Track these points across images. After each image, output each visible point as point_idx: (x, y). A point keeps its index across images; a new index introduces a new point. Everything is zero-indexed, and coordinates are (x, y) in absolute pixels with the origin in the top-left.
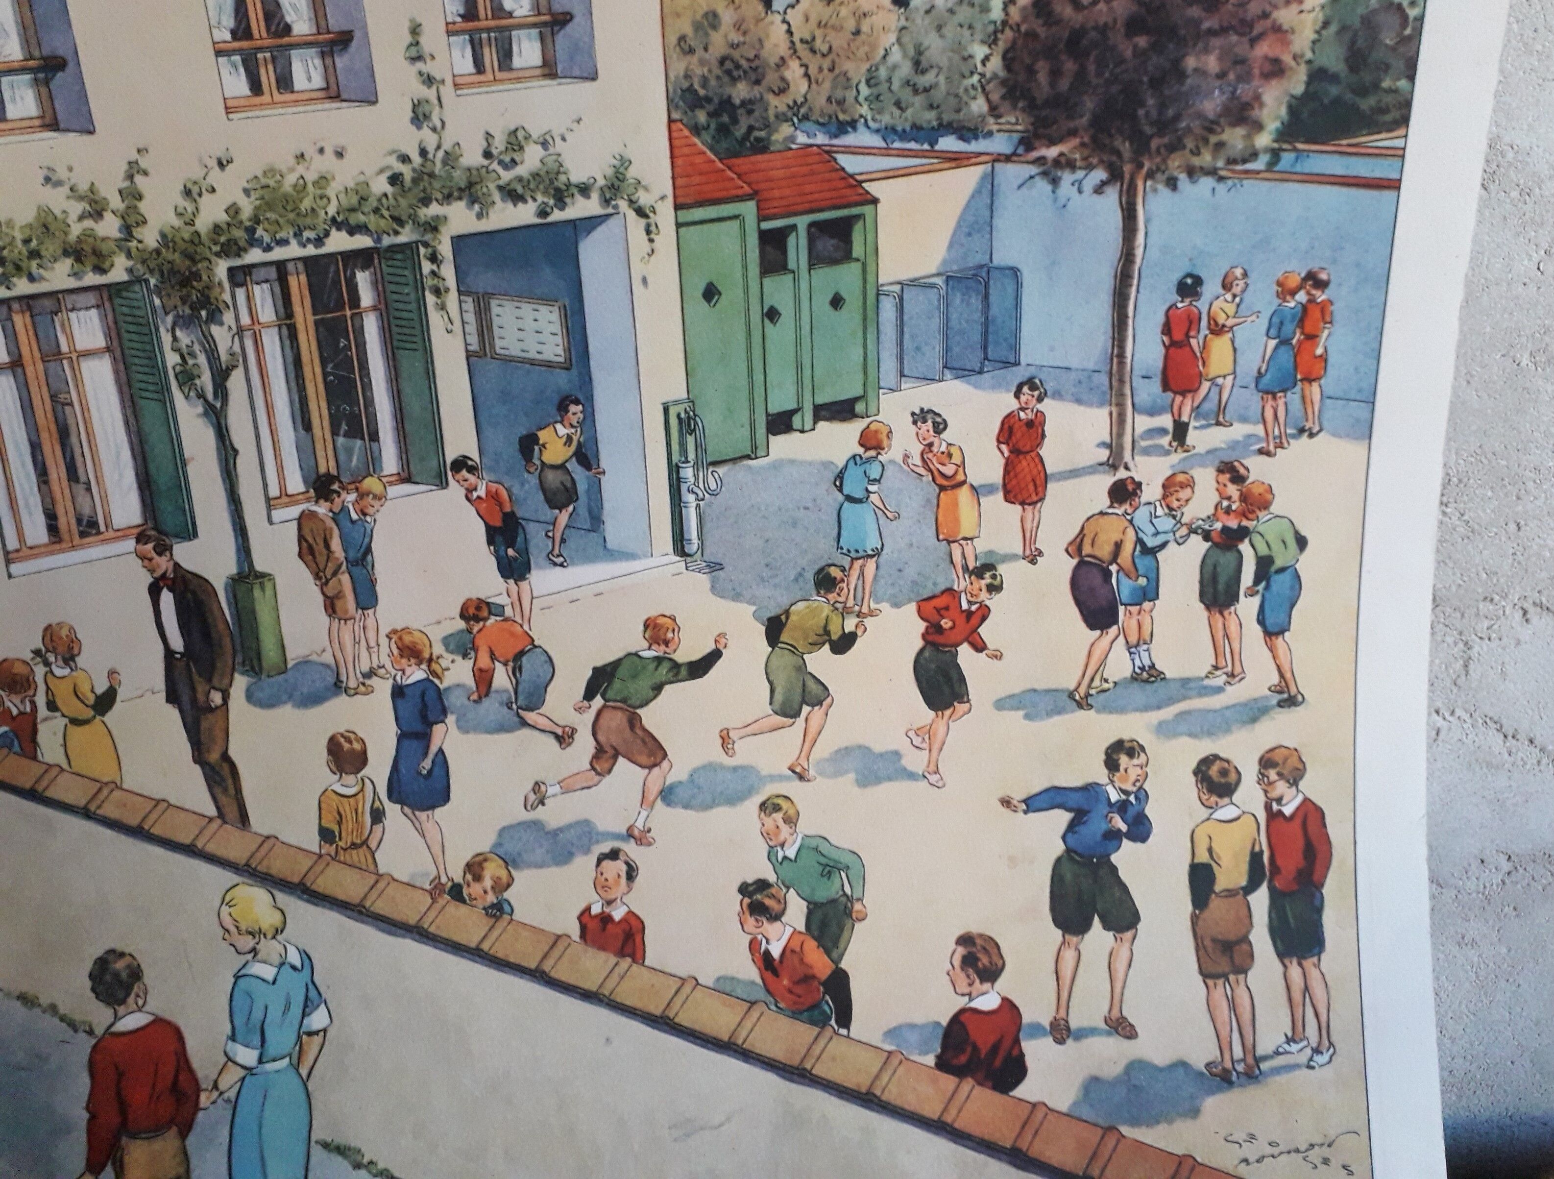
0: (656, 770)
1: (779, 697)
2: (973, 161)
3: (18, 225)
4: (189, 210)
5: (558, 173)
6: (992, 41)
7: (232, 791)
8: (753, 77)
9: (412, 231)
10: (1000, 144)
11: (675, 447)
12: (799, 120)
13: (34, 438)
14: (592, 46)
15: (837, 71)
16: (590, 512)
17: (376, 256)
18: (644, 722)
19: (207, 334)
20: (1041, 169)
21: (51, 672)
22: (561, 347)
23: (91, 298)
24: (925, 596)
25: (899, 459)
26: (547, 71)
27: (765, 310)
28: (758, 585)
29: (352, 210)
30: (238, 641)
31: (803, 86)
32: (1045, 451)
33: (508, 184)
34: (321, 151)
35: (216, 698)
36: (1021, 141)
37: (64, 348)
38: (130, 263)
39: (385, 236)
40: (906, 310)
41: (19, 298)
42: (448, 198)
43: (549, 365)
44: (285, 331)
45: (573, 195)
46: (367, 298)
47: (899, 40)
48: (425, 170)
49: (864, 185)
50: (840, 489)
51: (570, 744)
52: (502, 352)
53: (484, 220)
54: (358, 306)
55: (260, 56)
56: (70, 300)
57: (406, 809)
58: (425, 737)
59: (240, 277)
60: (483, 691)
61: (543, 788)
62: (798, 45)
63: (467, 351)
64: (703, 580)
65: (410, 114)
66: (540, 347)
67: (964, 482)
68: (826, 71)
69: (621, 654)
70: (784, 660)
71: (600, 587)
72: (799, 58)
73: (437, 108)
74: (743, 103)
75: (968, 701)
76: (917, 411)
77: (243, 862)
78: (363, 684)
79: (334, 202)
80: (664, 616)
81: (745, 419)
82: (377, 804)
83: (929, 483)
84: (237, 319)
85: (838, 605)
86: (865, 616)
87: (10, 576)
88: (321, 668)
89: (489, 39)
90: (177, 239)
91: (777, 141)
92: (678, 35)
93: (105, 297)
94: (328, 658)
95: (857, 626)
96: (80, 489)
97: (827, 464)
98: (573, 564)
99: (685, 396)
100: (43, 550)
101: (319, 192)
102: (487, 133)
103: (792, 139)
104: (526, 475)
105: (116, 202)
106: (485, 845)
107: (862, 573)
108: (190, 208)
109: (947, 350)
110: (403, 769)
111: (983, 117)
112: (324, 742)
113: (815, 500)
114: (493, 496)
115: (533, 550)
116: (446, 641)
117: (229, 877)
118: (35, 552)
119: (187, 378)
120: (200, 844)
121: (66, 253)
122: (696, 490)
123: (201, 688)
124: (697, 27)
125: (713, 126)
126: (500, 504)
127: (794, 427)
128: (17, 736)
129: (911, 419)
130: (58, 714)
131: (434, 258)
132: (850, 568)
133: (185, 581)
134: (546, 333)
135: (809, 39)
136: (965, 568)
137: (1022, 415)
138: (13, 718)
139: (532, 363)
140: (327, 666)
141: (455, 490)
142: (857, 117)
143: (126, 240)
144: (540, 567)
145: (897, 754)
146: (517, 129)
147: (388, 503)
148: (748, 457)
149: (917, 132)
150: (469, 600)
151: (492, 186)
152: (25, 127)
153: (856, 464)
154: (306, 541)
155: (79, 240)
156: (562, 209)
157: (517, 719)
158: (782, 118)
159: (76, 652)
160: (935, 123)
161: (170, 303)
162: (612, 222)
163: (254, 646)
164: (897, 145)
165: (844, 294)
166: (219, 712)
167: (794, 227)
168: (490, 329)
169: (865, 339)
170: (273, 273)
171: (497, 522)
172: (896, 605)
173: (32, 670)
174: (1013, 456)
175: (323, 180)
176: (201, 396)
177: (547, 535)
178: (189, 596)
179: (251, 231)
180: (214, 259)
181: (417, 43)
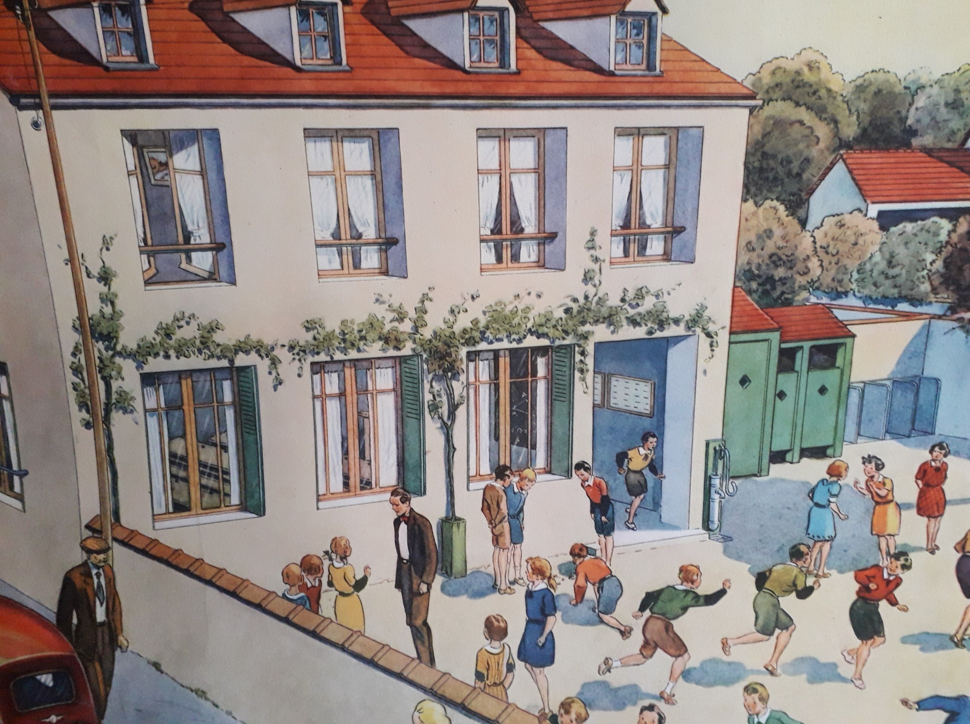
0: (680, 659)
1: (761, 621)
2: (918, 317)
3: (356, 323)
4: (451, 320)
5: (663, 312)
6: (938, 251)
7: (427, 644)
8: (789, 265)
9: (573, 338)
10: (936, 309)
11: (710, 465)
12: (813, 290)
13: (344, 434)
14: (694, 244)
15: (840, 264)
16: (654, 499)
17: (550, 350)
18: (675, 628)
19: (449, 385)
20: (960, 324)
21: (333, 564)
22: (649, 405)
23: (390, 363)
24: (860, 568)
25: (852, 484)
26: (665, 257)
27: (777, 392)
28: (753, 552)
29: (541, 325)
30: (440, 555)
31: (818, 271)
32: (946, 487)
33: (632, 316)
34: (529, 294)
35: (424, 588)
36: (950, 308)
37: (370, 388)
38: (414, 346)
39: (557, 340)
40: (865, 398)
41: (350, 360)
42: (597, 322)
43: (640, 414)
44: (493, 386)
45: (669, 324)
46: (541, 371)
47: (880, 250)
48: (585, 307)
49: (848, 327)
50: (812, 499)
51: (628, 637)
52: (614, 406)
53: (615, 335)
54: (536, 376)
55: (504, 243)
56: (378, 362)
57: (528, 666)
58: (542, 623)
59: (473, 357)
60: (579, 600)
61: (610, 662)
62: (819, 249)
63: (594, 404)
64: (719, 546)
65: (583, 277)
66: (636, 405)
67: (892, 501)
68: (833, 264)
69: (663, 586)
70: (765, 599)
71: (655, 544)
72: (818, 256)
73: (598, 275)
74: (780, 279)
75: (884, 636)
76: (866, 456)
77: (429, 687)
78: (510, 588)
79: (532, 321)
80: (693, 565)
81: (756, 453)
82: (511, 661)
83: (869, 499)
84: (468, 378)
85: (803, 569)
86: (820, 577)
87: (318, 509)
88: (486, 576)
89: (635, 239)
90: (443, 336)
91: (798, 300)
92: (747, 241)
93: (397, 363)
94: (491, 571)
95: (814, 583)
96: (365, 464)
97: (806, 483)
98: (640, 529)
99: (720, 437)
100: (339, 495)
101: (524, 315)
102: (625, 289)
103: (807, 300)
104: (618, 475)
105: (412, 314)
106: (573, 691)
107: (821, 551)
108: (452, 319)
109: (889, 422)
110: (527, 641)
111: (927, 294)
112: (484, 620)
113: (795, 504)
114: (597, 486)
115: (616, 518)
116: (560, 567)
117: (420, 695)
118: (334, 496)
119: (434, 408)
120: (405, 674)
121: (380, 338)
122: (720, 492)
123: (416, 581)
124: (759, 237)
125: (760, 290)
126: (601, 490)
127: (787, 460)
128: (309, 599)
129: (861, 461)
130: (334, 589)
131: (583, 353)
132: (813, 547)
133: (415, 519)
134: (642, 397)
135: (826, 246)
136: (888, 553)
137: (933, 464)
138: (308, 589)
139: (631, 413)
140: (489, 575)
141: (576, 480)
142: (849, 289)
143: (415, 334)
144: (619, 529)
145: (835, 665)
146: (642, 288)
147: (536, 484)
148: (755, 475)
149: (885, 299)
150: (576, 544)
151: (623, 317)
152: (370, 273)
153: (823, 484)
154: (487, 502)
155: (389, 332)
156: (661, 331)
157: (597, 619)
158: (803, 288)
159: (348, 554)
160: (896, 296)
161: (432, 368)
162: (690, 339)
163: (449, 560)
164: (872, 306)
165: (827, 386)
166: (424, 596)
167: (801, 348)
168: (609, 393)
169: (838, 412)
170: (491, 355)
171: (598, 501)
172: (841, 572)
173: (322, 563)
174: (925, 488)
175: (527, 309)
176: (441, 418)
177: (626, 511)
178: (416, 527)
179: (483, 333)
180: (460, 346)
181: (593, 240)
